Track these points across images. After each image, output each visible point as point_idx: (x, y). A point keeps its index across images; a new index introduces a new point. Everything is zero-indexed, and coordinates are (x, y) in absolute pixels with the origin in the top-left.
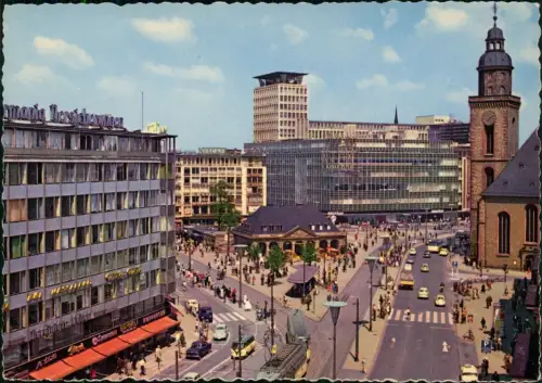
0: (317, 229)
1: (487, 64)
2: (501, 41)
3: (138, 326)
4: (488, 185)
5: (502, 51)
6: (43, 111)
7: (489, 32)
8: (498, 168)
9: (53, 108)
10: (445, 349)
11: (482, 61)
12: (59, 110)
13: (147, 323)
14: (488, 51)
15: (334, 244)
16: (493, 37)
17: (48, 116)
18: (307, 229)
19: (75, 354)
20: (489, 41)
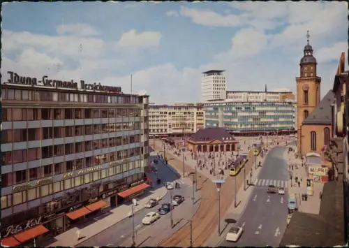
0: (225, 139)
1: (304, 62)
2: (311, 51)
3: (128, 188)
4: (306, 117)
5: (311, 56)
6: (76, 83)
7: (306, 47)
8: (310, 110)
9: (82, 82)
10: (282, 202)
11: (302, 60)
12: (85, 83)
13: (133, 186)
14: (305, 56)
15: (233, 146)
16: (307, 48)
17: (79, 86)
18: (221, 139)
19: (92, 203)
20: (306, 51)
